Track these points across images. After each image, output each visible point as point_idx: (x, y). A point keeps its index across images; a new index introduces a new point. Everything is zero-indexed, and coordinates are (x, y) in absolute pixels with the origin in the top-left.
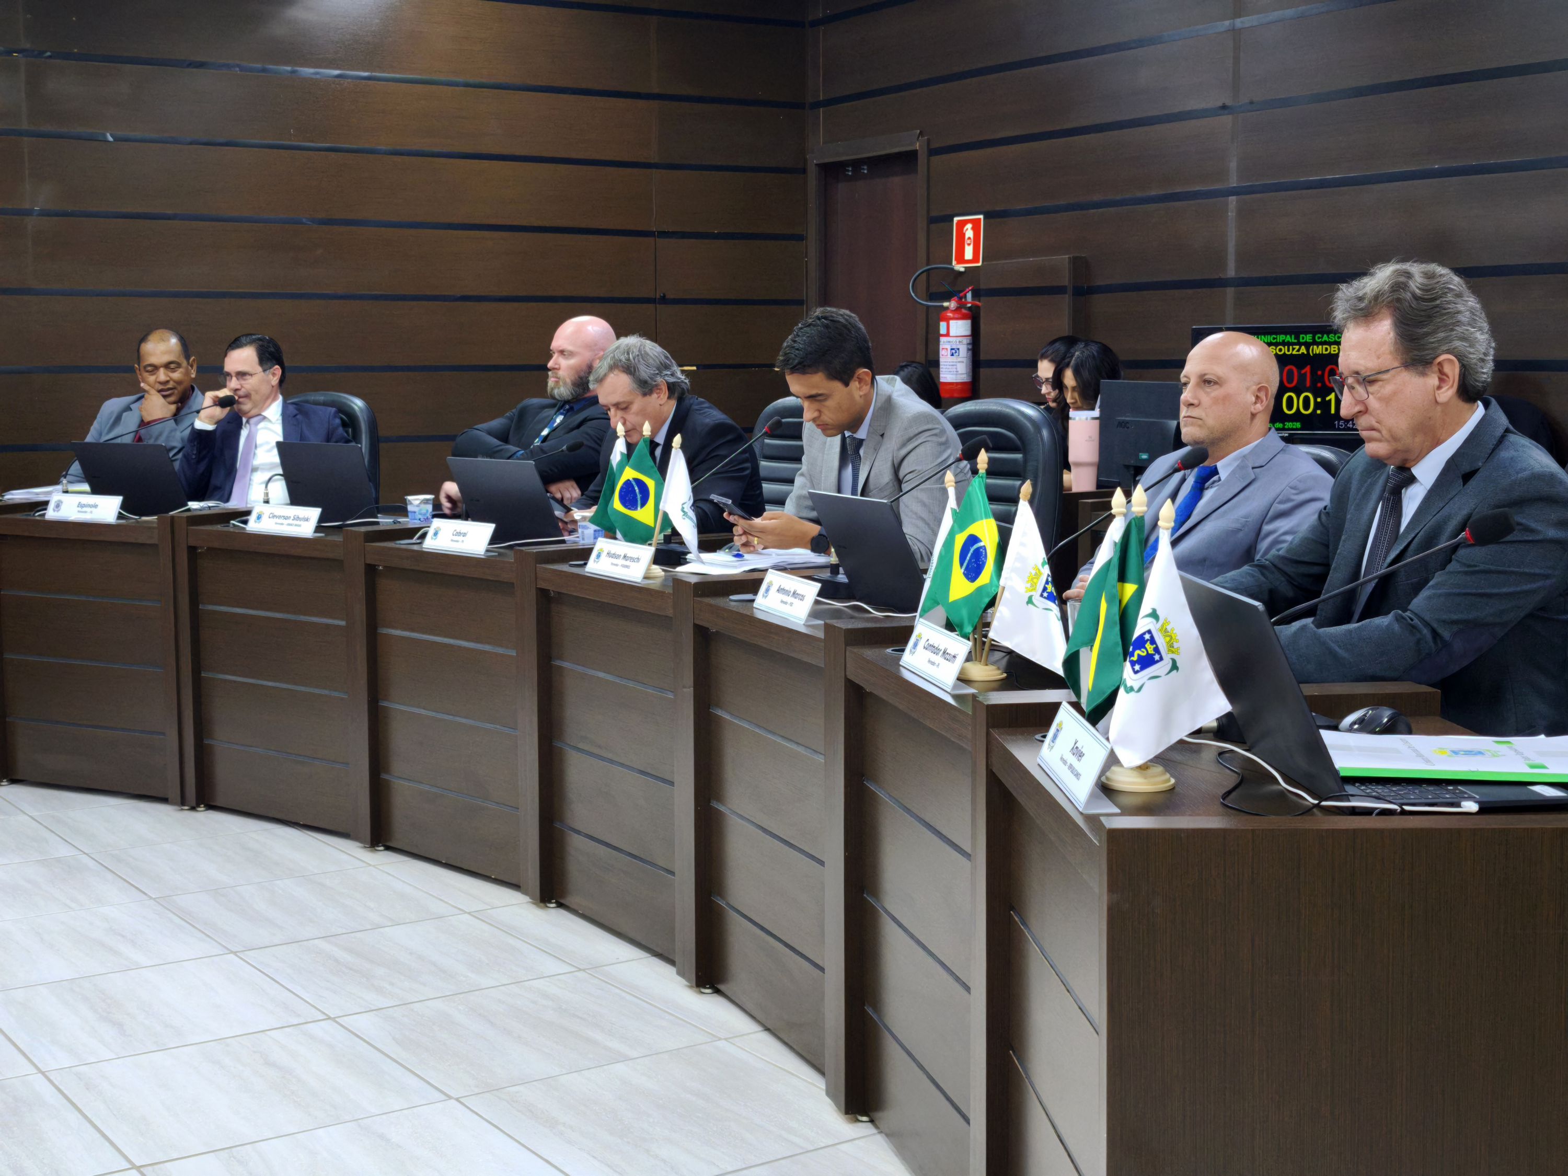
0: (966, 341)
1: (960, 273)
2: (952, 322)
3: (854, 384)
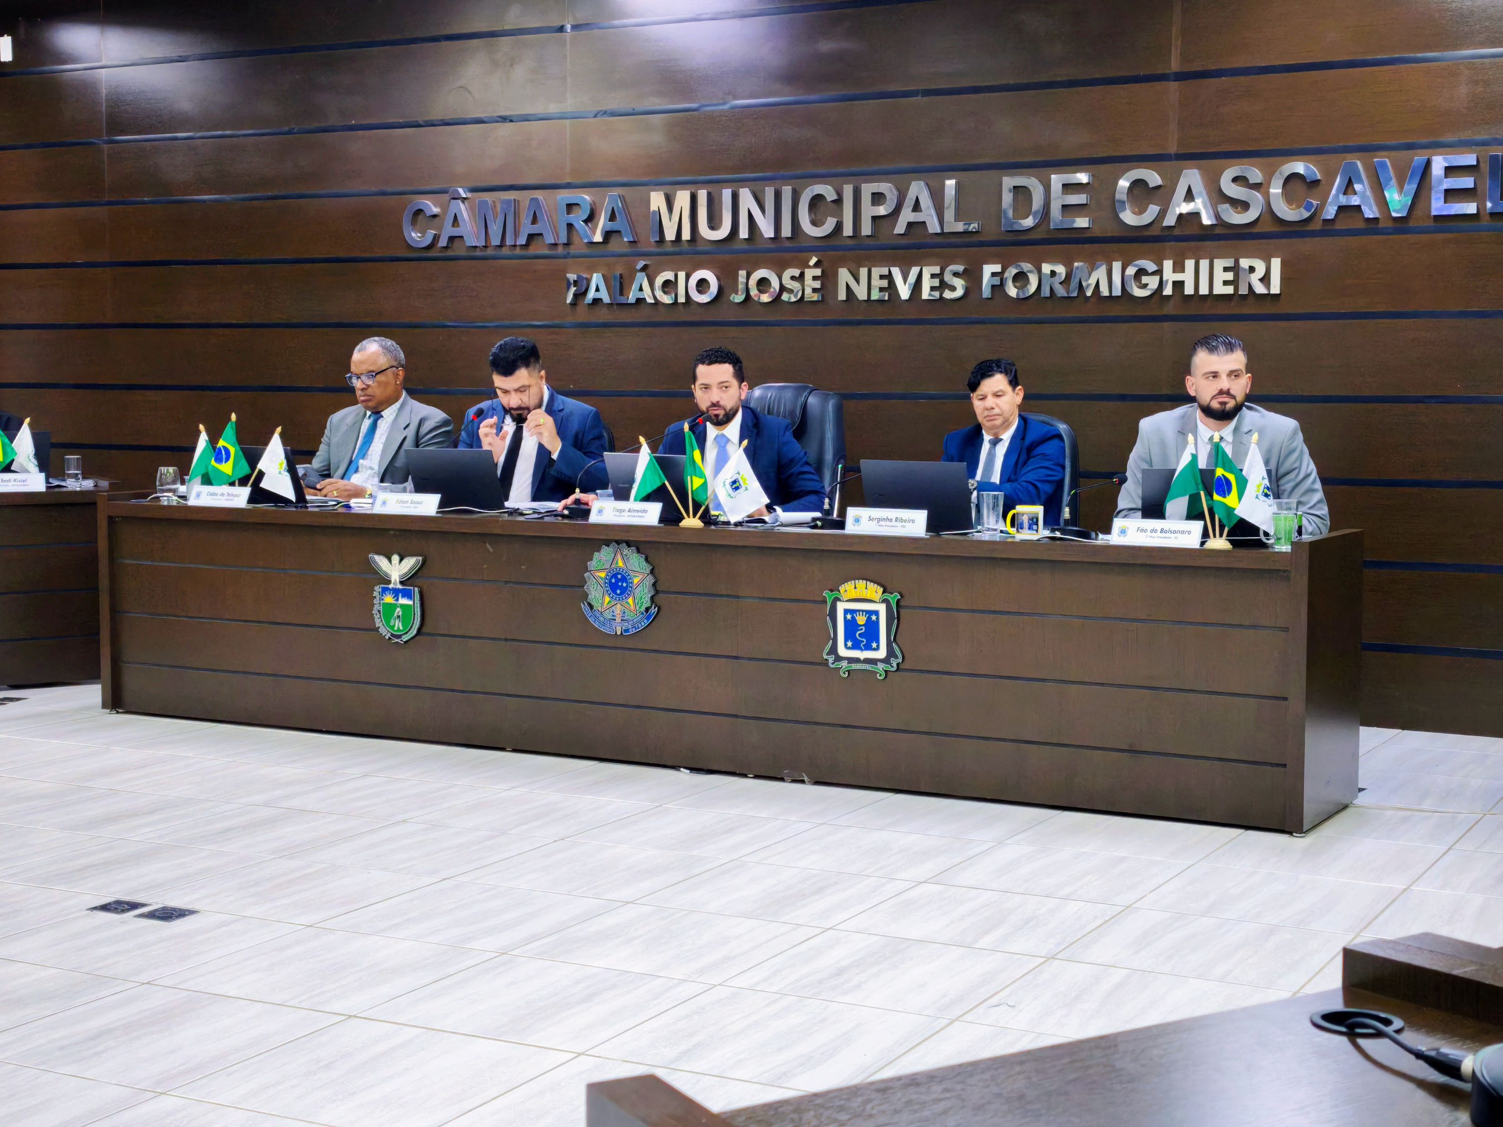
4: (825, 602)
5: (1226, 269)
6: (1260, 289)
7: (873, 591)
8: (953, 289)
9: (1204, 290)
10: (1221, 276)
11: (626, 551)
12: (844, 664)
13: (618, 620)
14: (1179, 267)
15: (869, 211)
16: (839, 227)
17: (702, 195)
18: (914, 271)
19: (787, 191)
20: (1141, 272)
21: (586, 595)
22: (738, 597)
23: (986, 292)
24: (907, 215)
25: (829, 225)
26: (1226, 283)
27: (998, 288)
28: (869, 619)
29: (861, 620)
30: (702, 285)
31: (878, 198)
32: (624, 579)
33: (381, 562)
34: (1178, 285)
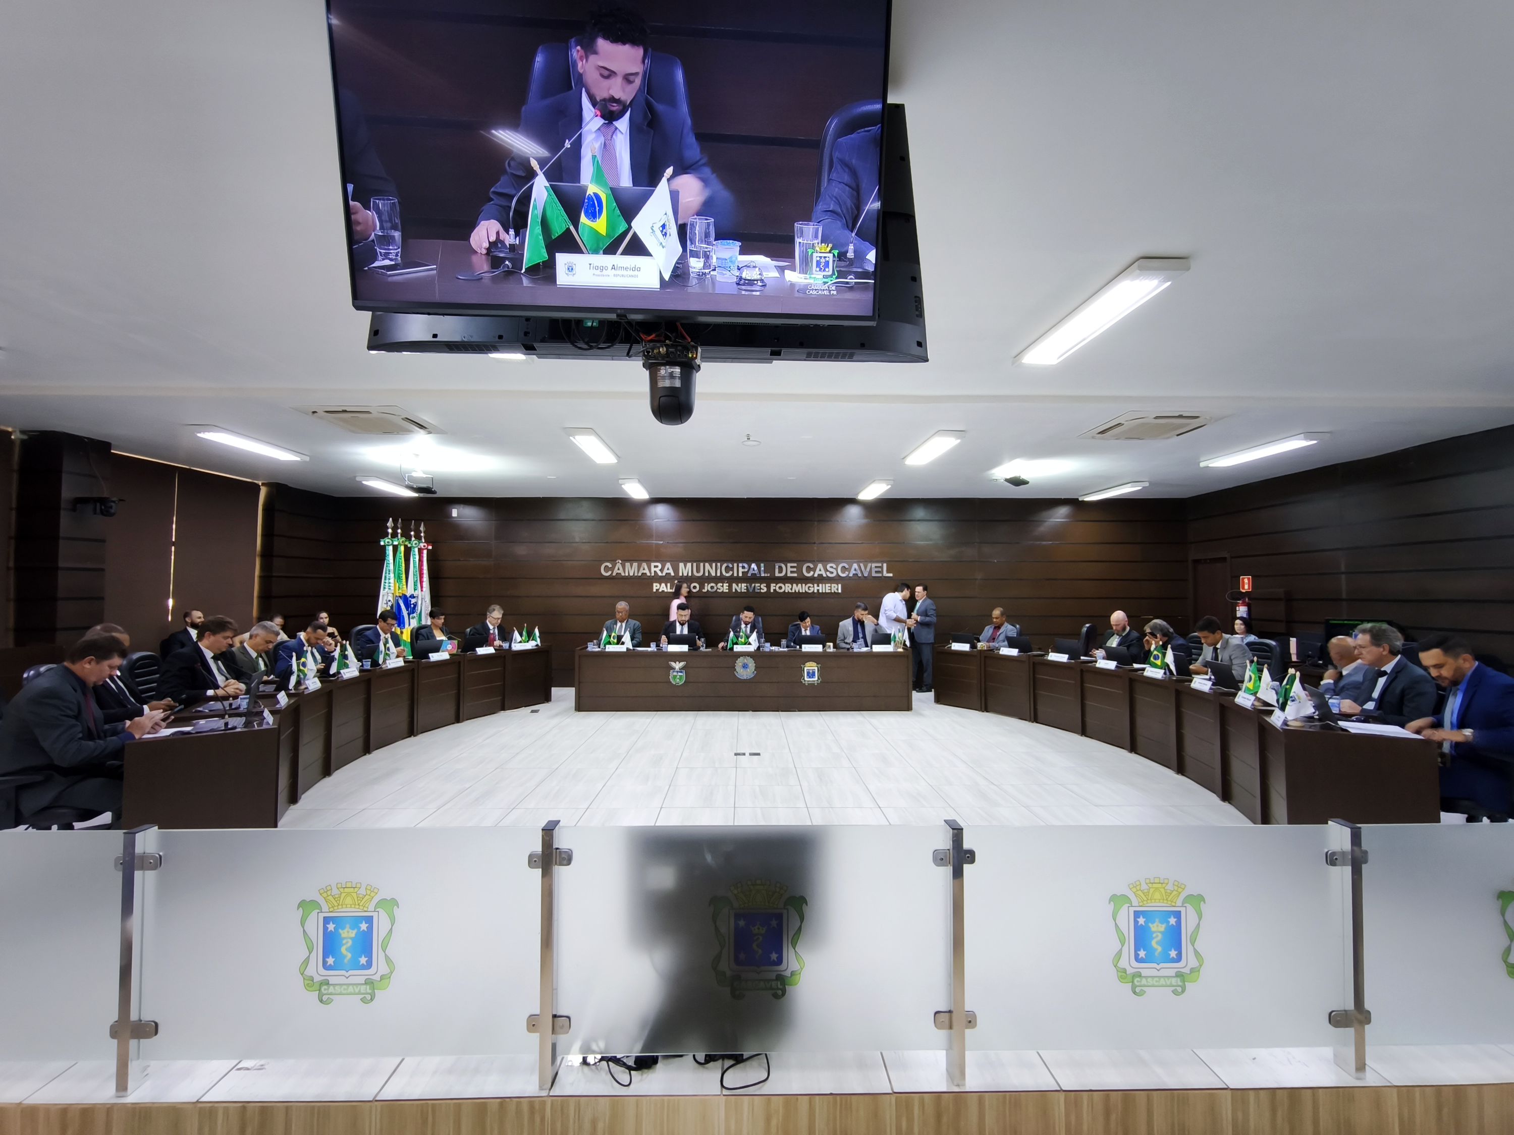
0: (1246, 612)
1: (1243, 593)
2: (1240, 607)
3: (1216, 634)
4: (802, 667)
5: (829, 587)
6: (836, 591)
7: (814, 664)
8: (763, 589)
9: (824, 591)
10: (827, 588)
11: (747, 657)
12: (806, 682)
13: (745, 675)
14: (818, 586)
15: (741, 570)
16: (733, 574)
17: (695, 564)
18: (753, 585)
19: (719, 564)
20: (809, 587)
21: (735, 670)
22: (778, 668)
23: (772, 591)
24: (751, 572)
25: (731, 573)
26: (829, 590)
27: (775, 590)
28: (813, 671)
29: (811, 671)
30: (695, 587)
31: (743, 567)
32: (747, 665)
33: (673, 664)
34: (818, 590)
